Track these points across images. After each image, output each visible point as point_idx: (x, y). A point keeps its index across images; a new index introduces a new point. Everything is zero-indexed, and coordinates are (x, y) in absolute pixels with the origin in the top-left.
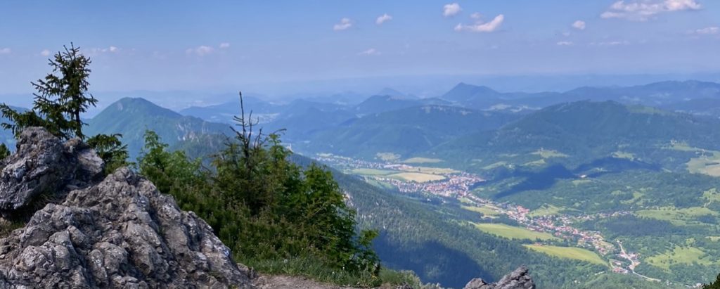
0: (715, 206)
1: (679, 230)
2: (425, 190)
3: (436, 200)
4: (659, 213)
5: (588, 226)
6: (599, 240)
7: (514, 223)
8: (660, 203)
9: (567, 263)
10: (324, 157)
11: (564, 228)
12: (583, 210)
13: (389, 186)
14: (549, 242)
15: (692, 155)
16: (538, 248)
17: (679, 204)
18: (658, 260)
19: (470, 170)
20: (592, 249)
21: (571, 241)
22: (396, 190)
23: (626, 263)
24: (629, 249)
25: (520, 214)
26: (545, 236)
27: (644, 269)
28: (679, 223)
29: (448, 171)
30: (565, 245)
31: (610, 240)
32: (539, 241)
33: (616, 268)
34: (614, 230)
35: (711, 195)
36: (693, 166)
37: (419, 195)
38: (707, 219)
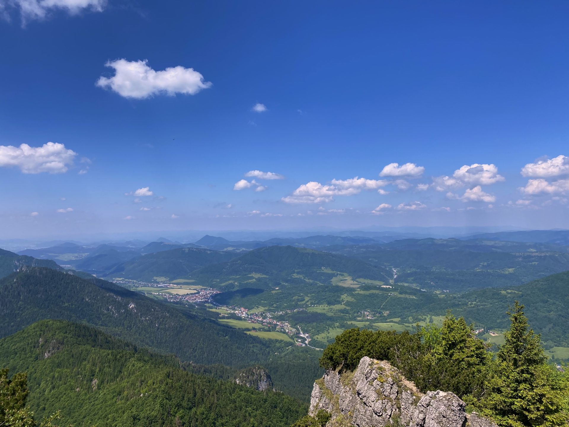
0: (348, 304)
1: (331, 319)
2: (185, 300)
3: (191, 306)
4: (321, 309)
5: (281, 318)
6: (288, 326)
7: (239, 319)
8: (319, 303)
9: (271, 342)
10: (118, 280)
11: (268, 320)
12: (278, 309)
13: (161, 298)
14: (260, 329)
15: (333, 275)
16: (254, 333)
17: (329, 303)
18: (321, 337)
19: (212, 286)
20: (284, 332)
21: (272, 328)
22: (166, 300)
23: (304, 340)
24: (305, 331)
25: (242, 313)
26: (257, 326)
27: (314, 343)
28: (330, 314)
29: (199, 287)
30: (269, 331)
31: (294, 326)
32: (254, 329)
33: (298, 343)
34: (295, 320)
35: (345, 297)
36: (335, 281)
37: (180, 303)
38: (345, 311)
